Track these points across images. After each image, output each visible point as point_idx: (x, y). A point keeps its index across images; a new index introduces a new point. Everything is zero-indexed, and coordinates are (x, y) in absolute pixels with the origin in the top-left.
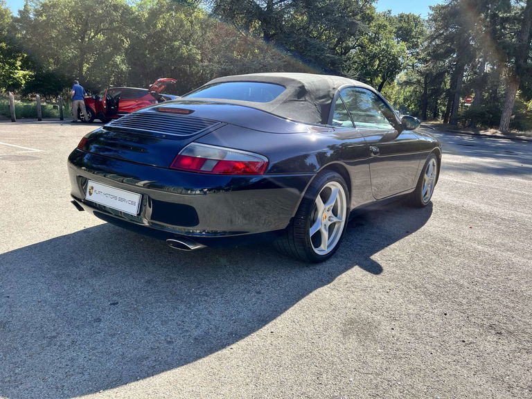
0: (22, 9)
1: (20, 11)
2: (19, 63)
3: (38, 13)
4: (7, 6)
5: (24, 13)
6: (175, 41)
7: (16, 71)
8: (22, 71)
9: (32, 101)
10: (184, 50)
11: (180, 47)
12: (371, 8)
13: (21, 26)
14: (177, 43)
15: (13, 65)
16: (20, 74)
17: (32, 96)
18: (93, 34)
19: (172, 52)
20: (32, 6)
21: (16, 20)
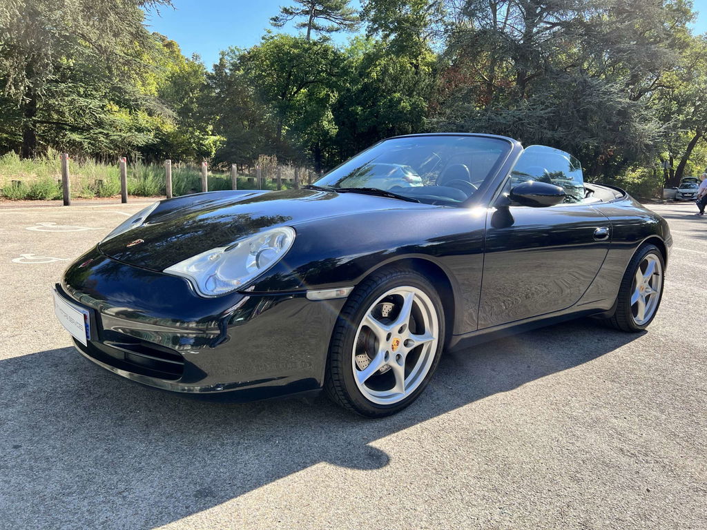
0: (218, 63)
1: (215, 66)
2: (211, 127)
3: (235, 67)
4: (201, 61)
5: (219, 68)
6: (395, 92)
7: (206, 137)
8: (212, 137)
9: (223, 172)
10: (406, 104)
11: (400, 100)
12: (684, 31)
13: (215, 83)
14: (397, 95)
15: (203, 130)
16: (210, 140)
17: (222, 167)
18: (295, 89)
19: (390, 107)
20: (228, 61)
21: (210, 77)
